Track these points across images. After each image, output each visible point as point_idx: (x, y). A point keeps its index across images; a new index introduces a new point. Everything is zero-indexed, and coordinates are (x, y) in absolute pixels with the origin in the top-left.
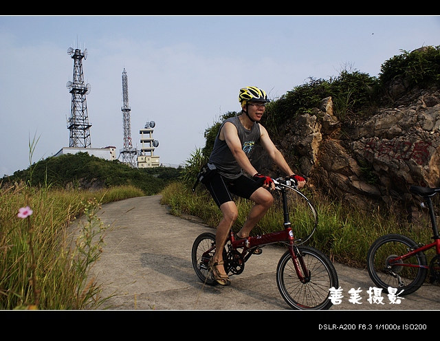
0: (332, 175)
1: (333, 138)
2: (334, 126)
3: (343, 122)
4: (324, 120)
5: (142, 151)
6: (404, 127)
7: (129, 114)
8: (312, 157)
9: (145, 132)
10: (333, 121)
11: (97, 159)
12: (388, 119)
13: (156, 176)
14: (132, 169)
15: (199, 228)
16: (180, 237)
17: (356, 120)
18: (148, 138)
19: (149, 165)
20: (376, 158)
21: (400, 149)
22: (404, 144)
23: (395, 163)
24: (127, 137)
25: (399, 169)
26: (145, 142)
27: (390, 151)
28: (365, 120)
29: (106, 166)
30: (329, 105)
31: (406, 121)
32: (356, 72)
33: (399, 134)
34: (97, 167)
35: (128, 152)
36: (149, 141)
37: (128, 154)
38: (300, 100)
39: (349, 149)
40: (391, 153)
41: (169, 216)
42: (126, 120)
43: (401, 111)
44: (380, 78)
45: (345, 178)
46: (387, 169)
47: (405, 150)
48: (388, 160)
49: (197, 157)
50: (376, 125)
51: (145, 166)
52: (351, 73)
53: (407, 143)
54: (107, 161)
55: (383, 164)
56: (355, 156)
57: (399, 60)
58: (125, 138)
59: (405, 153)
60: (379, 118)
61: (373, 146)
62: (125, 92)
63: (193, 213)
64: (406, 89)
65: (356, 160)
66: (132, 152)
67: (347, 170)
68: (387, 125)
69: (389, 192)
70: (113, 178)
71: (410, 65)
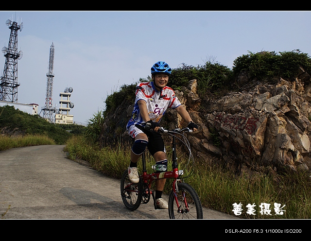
0: (190, 137)
1: (195, 110)
2: (196, 101)
3: (202, 99)
4: (189, 96)
5: (60, 110)
6: (243, 107)
7: (52, 79)
8: (177, 123)
9: (64, 96)
10: (195, 98)
11: (21, 113)
12: (234, 100)
13: (69, 131)
14: (50, 124)
15: (84, 169)
16: (66, 174)
17: (212, 98)
18: (66, 101)
19: (64, 122)
20: (222, 127)
21: (239, 122)
22: (242, 118)
23: (234, 131)
24: (49, 97)
25: (236, 136)
26: (63, 103)
27: (232, 122)
28: (218, 99)
29: (28, 118)
30: (194, 85)
31: (245, 102)
32: (217, 64)
33: (239, 111)
34: (20, 119)
35: (48, 110)
36: (67, 103)
37: (48, 112)
38: (173, 79)
39: (204, 119)
40: (232, 124)
41: (66, 160)
42: (50, 84)
43: (243, 94)
44: (233, 70)
45: (198, 140)
46: (228, 136)
47: (241, 123)
48: (229, 130)
49: (98, 117)
50: (225, 103)
51: (61, 122)
52: (213, 64)
53: (244, 118)
54: (29, 115)
55: (226, 132)
56: (208, 125)
57: (246, 58)
58: (47, 99)
59: (241, 125)
60: (228, 98)
61: (220, 118)
62: (51, 61)
63: (84, 159)
64: (249, 80)
65: (208, 128)
66: (52, 110)
67: (201, 134)
68: (232, 104)
69: (228, 153)
70: (32, 129)
71: (253, 62)
